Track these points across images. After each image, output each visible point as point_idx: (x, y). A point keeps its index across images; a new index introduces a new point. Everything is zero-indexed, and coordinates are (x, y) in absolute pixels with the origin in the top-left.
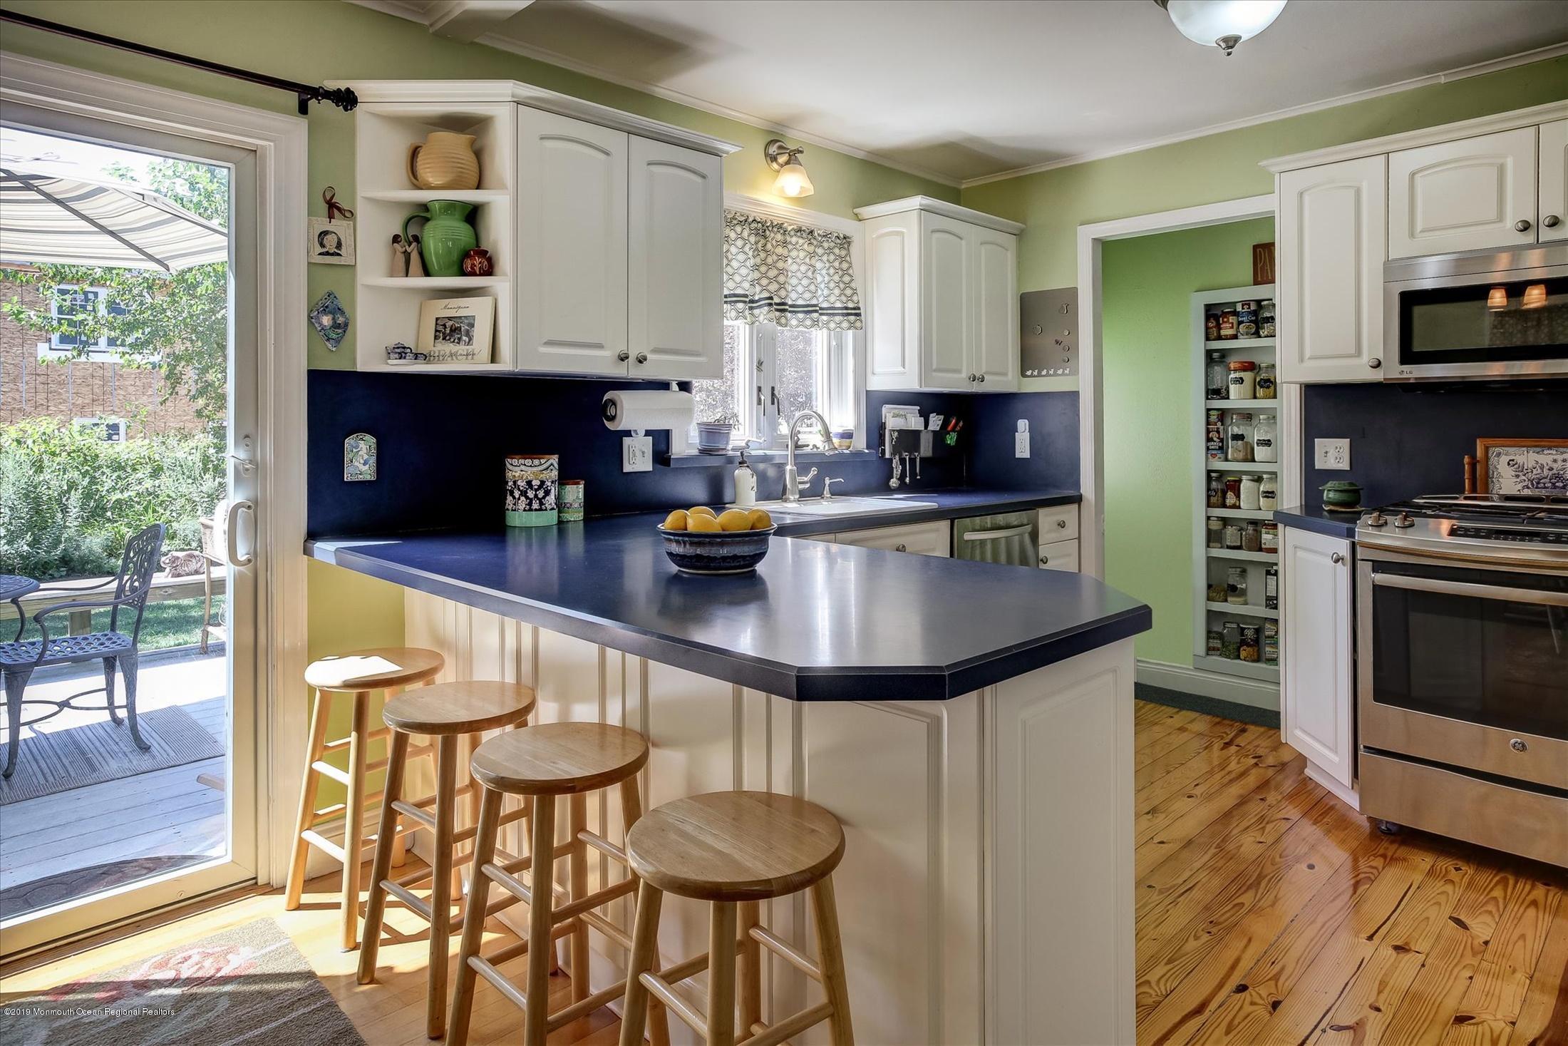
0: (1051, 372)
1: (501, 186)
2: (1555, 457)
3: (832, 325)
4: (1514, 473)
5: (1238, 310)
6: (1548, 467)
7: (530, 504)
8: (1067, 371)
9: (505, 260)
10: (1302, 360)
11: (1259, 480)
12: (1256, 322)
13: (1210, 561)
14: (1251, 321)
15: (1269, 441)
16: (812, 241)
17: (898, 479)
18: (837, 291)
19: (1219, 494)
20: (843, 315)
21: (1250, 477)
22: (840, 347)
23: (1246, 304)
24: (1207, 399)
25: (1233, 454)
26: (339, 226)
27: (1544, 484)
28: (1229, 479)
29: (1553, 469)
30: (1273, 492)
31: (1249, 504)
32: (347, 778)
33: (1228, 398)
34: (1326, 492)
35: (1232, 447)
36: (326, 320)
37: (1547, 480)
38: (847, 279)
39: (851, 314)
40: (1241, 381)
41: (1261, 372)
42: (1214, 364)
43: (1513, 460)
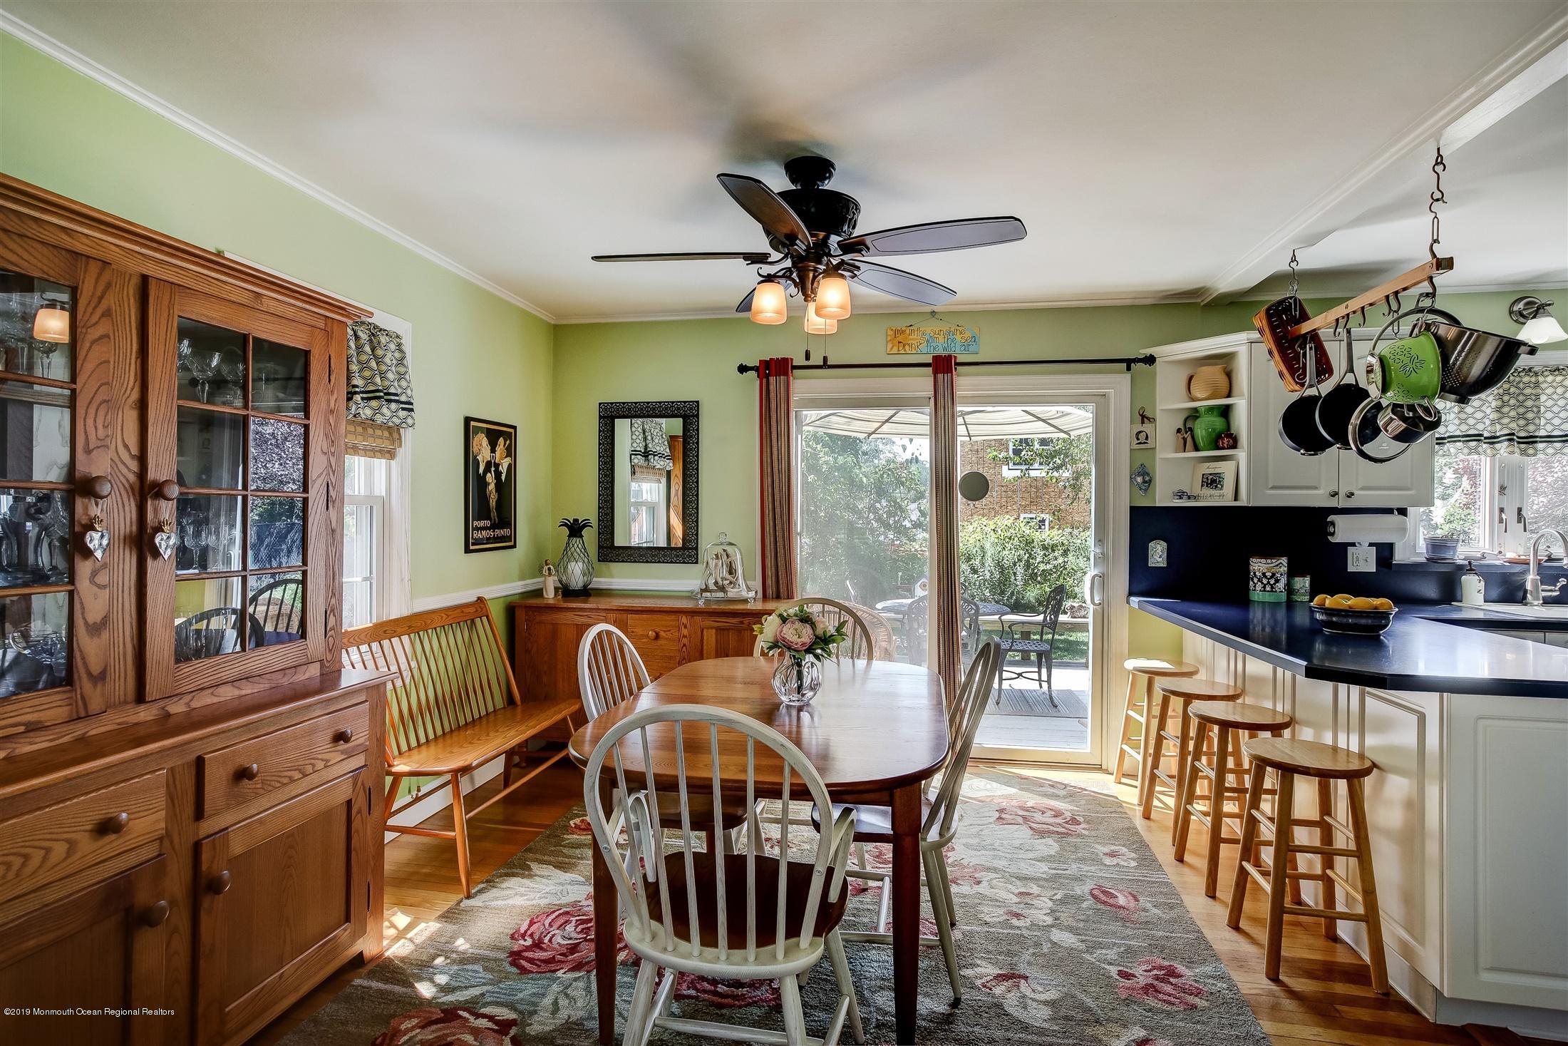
1: (1241, 395)
7: (1264, 587)
9: (1243, 439)
26: (1147, 428)
32: (1143, 720)
36: (1139, 479)
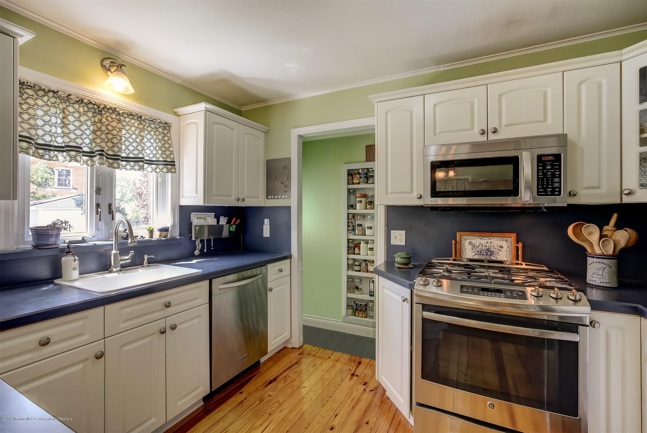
0: (279, 197)
2: (487, 241)
3: (158, 170)
4: (471, 248)
5: (360, 172)
6: (484, 245)
8: (286, 197)
10: (387, 194)
11: (367, 242)
12: (366, 177)
13: (349, 277)
14: (365, 177)
15: (371, 227)
16: (142, 122)
17: (200, 251)
18: (160, 152)
19: (352, 249)
20: (164, 165)
21: (364, 242)
22: (164, 182)
23: (363, 170)
24: (348, 209)
25: (357, 233)
27: (483, 253)
28: (356, 242)
29: (486, 246)
30: (372, 248)
31: (363, 254)
33: (356, 209)
34: (396, 258)
35: (357, 229)
37: (484, 251)
38: (167, 146)
39: (169, 165)
40: (361, 202)
41: (368, 198)
42: (351, 194)
43: (471, 242)
